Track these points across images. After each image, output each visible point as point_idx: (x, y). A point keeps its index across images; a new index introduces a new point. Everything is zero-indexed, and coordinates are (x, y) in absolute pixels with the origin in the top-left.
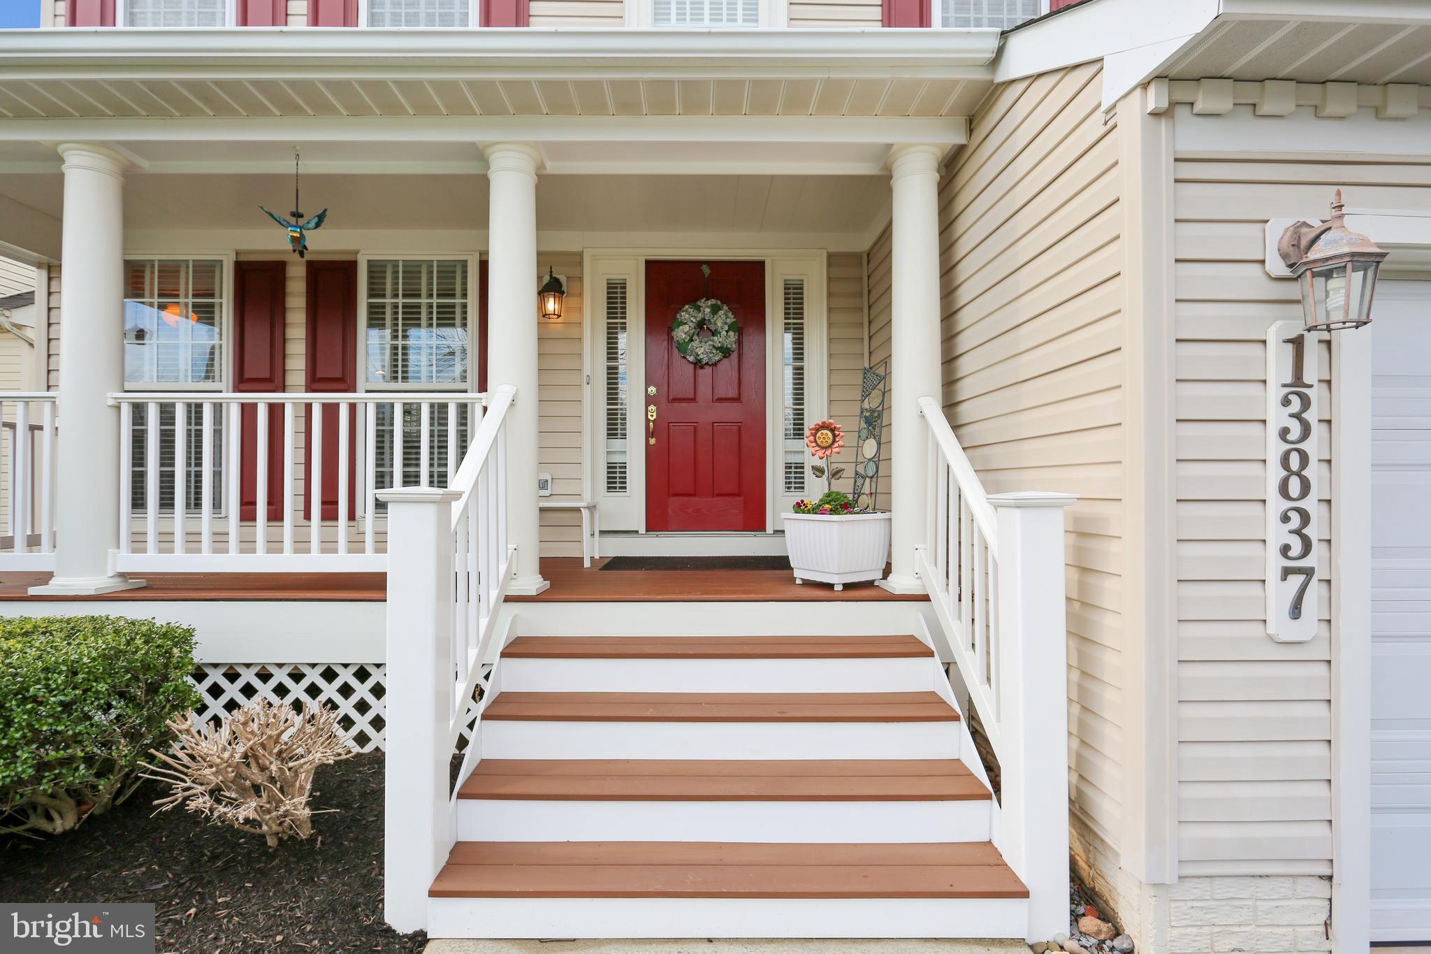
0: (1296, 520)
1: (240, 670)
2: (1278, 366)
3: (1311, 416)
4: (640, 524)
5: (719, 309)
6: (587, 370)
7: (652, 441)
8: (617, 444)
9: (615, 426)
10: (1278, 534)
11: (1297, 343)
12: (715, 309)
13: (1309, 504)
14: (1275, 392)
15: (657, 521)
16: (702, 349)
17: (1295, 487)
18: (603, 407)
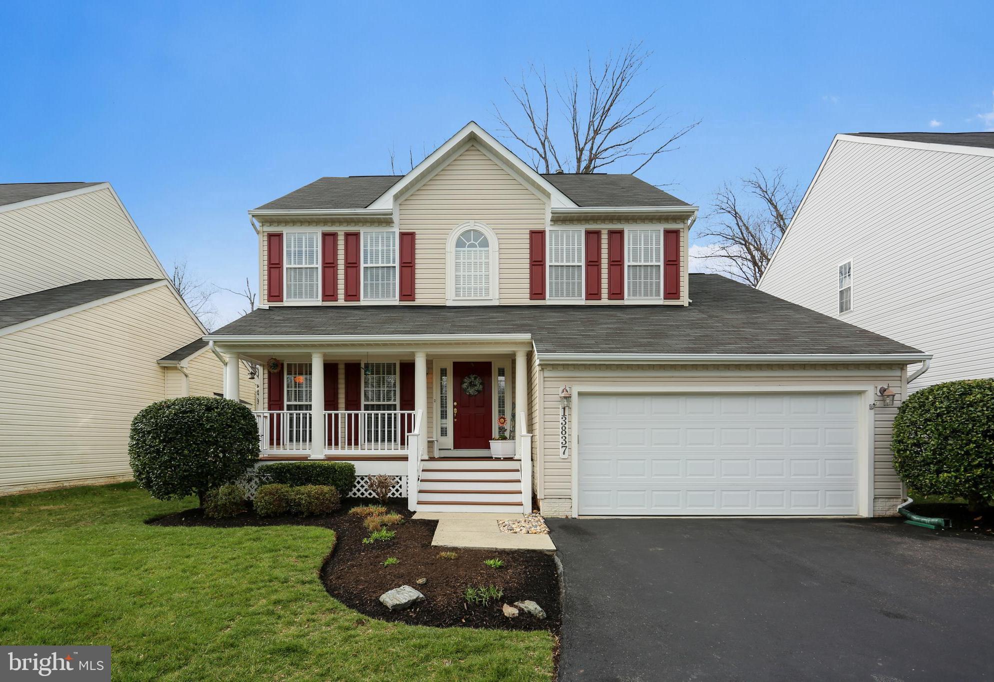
0: (564, 438)
1: (364, 477)
2: (561, 412)
3: (567, 421)
4: (451, 446)
5: (477, 378)
6: (434, 398)
7: (455, 420)
8: (444, 421)
9: (444, 415)
10: (561, 440)
11: (564, 409)
12: (475, 378)
13: (566, 435)
14: (561, 417)
15: (457, 446)
16: (471, 391)
17: (564, 432)
18: (439, 409)
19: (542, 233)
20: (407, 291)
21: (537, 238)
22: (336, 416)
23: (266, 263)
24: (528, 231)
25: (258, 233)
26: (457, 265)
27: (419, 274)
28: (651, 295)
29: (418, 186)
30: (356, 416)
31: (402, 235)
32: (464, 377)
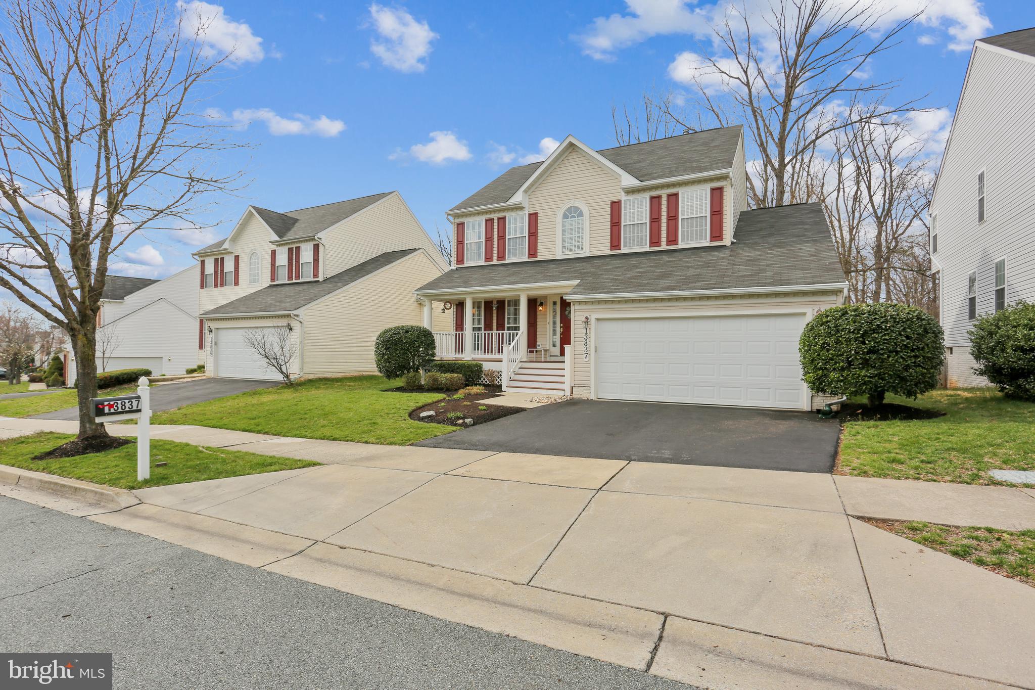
0: (586, 348)
1: (486, 371)
2: (584, 331)
3: (588, 337)
6: (548, 321)
9: (554, 334)
11: (586, 329)
13: (587, 346)
14: (584, 334)
18: (552, 329)
19: (619, 202)
20: (533, 251)
21: (616, 207)
22: (492, 334)
23: (456, 241)
24: (609, 203)
25: (452, 223)
26: (564, 231)
27: (540, 239)
28: (696, 240)
29: (540, 181)
30: (503, 334)
31: (530, 215)
32: (566, 307)
